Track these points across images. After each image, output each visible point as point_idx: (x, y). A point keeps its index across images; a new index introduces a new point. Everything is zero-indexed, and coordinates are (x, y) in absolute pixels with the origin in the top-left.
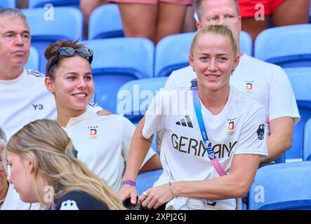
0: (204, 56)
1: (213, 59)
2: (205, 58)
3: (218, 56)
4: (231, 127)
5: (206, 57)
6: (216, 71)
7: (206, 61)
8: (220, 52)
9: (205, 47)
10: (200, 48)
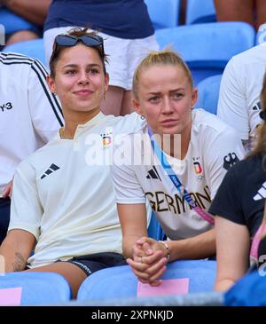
0: (153, 96)
1: (166, 98)
2: (154, 98)
3: (172, 93)
4: (198, 170)
5: (157, 97)
6: (171, 113)
7: (157, 103)
8: (174, 87)
9: (153, 84)
10: (146, 87)
